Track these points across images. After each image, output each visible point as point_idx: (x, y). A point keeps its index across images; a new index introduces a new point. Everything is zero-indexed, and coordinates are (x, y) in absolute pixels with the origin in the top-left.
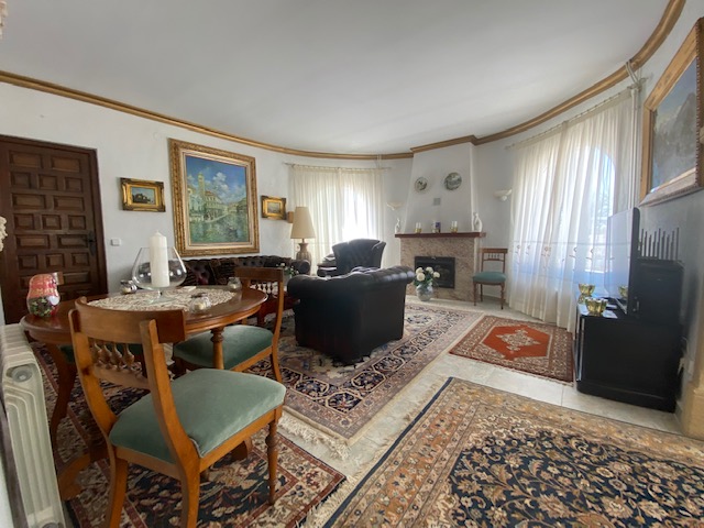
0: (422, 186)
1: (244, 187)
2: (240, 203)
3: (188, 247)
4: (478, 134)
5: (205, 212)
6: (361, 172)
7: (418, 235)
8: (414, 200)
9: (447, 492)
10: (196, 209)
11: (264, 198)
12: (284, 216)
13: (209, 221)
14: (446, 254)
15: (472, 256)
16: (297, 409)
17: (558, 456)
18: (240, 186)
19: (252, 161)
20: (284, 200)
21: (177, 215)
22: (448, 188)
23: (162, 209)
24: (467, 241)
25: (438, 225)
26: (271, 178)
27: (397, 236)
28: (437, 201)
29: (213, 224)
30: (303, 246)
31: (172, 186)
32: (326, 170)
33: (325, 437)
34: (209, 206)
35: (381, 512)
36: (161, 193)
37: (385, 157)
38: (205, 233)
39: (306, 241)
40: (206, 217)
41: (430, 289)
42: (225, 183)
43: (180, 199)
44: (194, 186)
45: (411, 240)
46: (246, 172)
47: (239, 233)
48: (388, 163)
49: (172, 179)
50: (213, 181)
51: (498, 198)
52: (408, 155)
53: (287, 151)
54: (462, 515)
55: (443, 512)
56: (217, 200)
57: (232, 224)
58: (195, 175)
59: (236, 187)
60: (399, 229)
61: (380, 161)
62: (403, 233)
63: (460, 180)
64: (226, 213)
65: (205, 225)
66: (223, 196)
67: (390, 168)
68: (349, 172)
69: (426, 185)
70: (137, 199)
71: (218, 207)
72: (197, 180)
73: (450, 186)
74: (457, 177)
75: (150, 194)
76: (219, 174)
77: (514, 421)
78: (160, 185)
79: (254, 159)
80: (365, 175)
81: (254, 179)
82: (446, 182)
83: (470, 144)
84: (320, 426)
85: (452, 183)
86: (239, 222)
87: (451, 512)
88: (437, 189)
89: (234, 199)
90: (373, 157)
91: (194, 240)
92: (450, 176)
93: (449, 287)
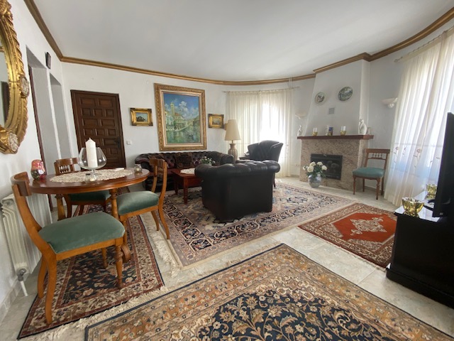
0: (320, 99)
1: (197, 109)
2: (195, 119)
3: (165, 146)
4: (371, 51)
5: (175, 125)
6: (276, 93)
7: (315, 137)
8: (314, 110)
9: (211, 315)
10: (170, 124)
11: (210, 115)
12: (223, 126)
13: (177, 130)
14: (335, 152)
15: (357, 155)
16: (173, 243)
17: (314, 320)
18: (195, 109)
19: (203, 92)
20: (222, 116)
21: (159, 128)
22: (341, 99)
23: (151, 124)
24: (353, 143)
25: (331, 129)
26: (215, 102)
27: (298, 138)
28: (332, 111)
29: (179, 132)
30: (232, 145)
31: (157, 111)
32: (251, 94)
33: (174, 262)
34: (177, 122)
35: (164, 312)
36: (150, 116)
37: (294, 79)
38: (175, 137)
39: (235, 142)
40: (175, 128)
41: (319, 178)
42: (186, 107)
43: (161, 119)
44: (169, 110)
45: (309, 141)
46: (199, 100)
47: (195, 137)
48: (297, 83)
49: (156, 107)
50: (179, 106)
51: (386, 106)
52: (312, 76)
53: (225, 83)
54: (206, 332)
55: (197, 325)
56: (181, 118)
57: (190, 131)
58: (169, 104)
59: (192, 109)
60: (301, 133)
61: (291, 83)
62: (303, 135)
63: (351, 92)
64: (187, 125)
65: (175, 133)
66: (185, 115)
67: (298, 87)
68: (267, 94)
69: (323, 98)
70: (139, 119)
71: (182, 122)
72: (170, 106)
73: (343, 98)
74: (349, 90)
75: (145, 116)
76: (183, 102)
77: (304, 284)
78: (150, 111)
79: (204, 91)
80: (279, 95)
81: (203, 104)
82: (340, 94)
83: (363, 61)
84: (176, 255)
85: (344, 95)
86: (194, 130)
87: (202, 327)
88: (332, 101)
89: (192, 117)
90: (286, 80)
91: (169, 142)
92: (343, 90)
93: (335, 178)
